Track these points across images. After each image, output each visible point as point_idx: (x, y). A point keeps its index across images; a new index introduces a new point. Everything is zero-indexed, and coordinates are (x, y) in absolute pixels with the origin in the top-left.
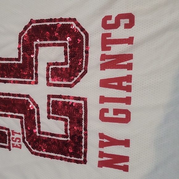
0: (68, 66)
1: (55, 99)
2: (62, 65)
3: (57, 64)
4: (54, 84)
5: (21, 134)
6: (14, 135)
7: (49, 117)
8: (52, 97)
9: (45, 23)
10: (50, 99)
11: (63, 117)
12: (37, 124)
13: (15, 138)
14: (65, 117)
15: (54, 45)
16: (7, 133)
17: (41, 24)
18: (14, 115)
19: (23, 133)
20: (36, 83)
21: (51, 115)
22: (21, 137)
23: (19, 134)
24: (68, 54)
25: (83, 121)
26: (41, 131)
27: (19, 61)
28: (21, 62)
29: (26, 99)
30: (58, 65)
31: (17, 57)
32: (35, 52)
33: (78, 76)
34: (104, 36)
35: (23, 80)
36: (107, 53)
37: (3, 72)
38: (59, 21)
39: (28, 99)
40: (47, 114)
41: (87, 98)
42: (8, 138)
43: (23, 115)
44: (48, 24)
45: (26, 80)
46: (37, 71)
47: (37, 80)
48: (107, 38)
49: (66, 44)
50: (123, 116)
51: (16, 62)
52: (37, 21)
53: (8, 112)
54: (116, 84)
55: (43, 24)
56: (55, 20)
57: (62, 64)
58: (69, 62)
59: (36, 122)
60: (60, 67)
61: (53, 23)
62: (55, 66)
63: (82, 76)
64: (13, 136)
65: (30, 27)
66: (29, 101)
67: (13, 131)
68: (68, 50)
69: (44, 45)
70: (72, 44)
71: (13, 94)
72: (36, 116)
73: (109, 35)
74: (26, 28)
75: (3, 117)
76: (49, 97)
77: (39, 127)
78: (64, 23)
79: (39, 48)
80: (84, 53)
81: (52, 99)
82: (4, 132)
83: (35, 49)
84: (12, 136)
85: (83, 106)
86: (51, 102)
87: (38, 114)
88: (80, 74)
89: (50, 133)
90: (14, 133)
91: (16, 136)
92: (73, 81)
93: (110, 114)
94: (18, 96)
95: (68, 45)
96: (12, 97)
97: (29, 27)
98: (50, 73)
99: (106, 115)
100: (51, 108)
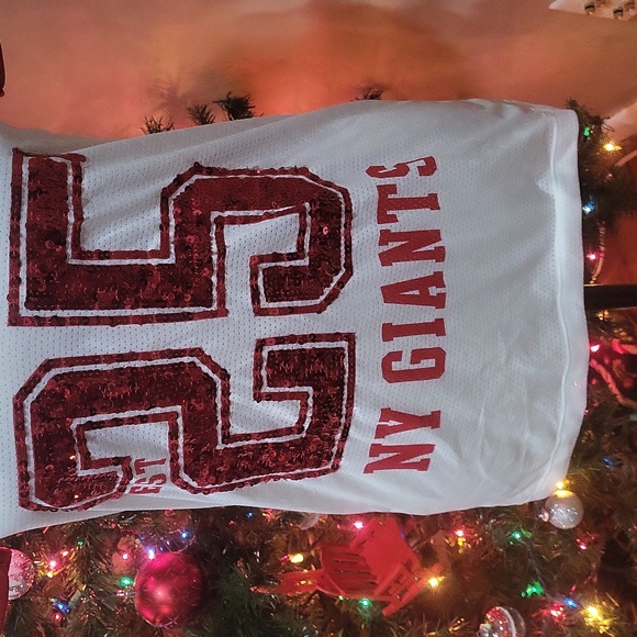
0: (305, 262)
1: (276, 348)
2: (290, 260)
3: (277, 257)
5: (168, 463)
6: (143, 471)
7: (258, 397)
10: (262, 350)
11: (297, 389)
13: (147, 479)
16: (120, 474)
20: (223, 312)
24: (308, 232)
27: (166, 258)
30: (281, 260)
31: (157, 247)
33: (333, 285)
34: (384, 191)
36: (393, 227)
39: (194, 359)
41: (354, 333)
43: (177, 409)
46: (223, 281)
47: (224, 303)
48: (389, 197)
49: (305, 208)
50: (430, 363)
51: (155, 262)
54: (417, 292)
57: (291, 257)
58: (307, 251)
60: (286, 264)
63: (341, 284)
64: (141, 476)
67: (138, 462)
70: (317, 207)
72: (219, 400)
73: (393, 189)
81: (267, 349)
84: (136, 477)
85: (346, 352)
86: (265, 357)
87: (226, 394)
88: (336, 279)
90: (142, 465)
92: (322, 298)
93: (404, 364)
94: (163, 358)
99: (396, 366)
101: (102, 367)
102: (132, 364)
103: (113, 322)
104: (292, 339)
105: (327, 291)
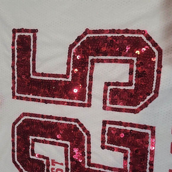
1: (113, 126)
2: (124, 86)
3: (117, 84)
4: (113, 108)
5: (64, 165)
6: (54, 165)
7: (103, 147)
8: (109, 124)
9: (104, 35)
10: (105, 126)
11: (122, 147)
12: (86, 154)
13: (55, 169)
14: (125, 148)
15: (116, 61)
16: (45, 163)
17: (100, 35)
18: (56, 142)
19: (67, 164)
20: (89, 105)
21: (106, 144)
22: (63, 168)
23: (62, 164)
24: (134, 73)
25: (149, 153)
26: (91, 162)
27: (67, 78)
28: (70, 79)
29: (73, 123)
30: (120, 86)
31: (65, 73)
32: (89, 68)
33: (146, 100)
35: (71, 101)
37: (44, 90)
38: (124, 33)
39: (76, 124)
40: (100, 144)
41: (155, 127)
42: (46, 168)
43: (68, 143)
44: (109, 35)
45: (75, 101)
46: (91, 91)
47: (91, 101)
49: (133, 61)
51: (63, 79)
52: (95, 32)
53: (48, 138)
55: (102, 35)
56: (119, 31)
57: (125, 84)
58: (134, 82)
59: (86, 151)
60: (122, 88)
61: (116, 35)
62: (115, 87)
63: (150, 101)
64: (53, 167)
65: (85, 38)
66: (78, 126)
67: (52, 160)
68: (135, 68)
69: (102, 61)
70: (140, 61)
71: (56, 117)
72: (86, 145)
74: (79, 39)
75: (41, 144)
76: (105, 123)
77: (89, 158)
78: (130, 35)
79: (96, 64)
80: (155, 73)
81: (108, 126)
82: (42, 161)
83: (89, 65)
84: (51, 167)
85: (150, 136)
86: (107, 129)
87: (89, 142)
88: (148, 97)
89: (103, 166)
90: (54, 162)
91: (57, 166)
92: (139, 106)
94: (63, 120)
95: (135, 62)
96: (55, 121)
97: (83, 37)
98: (108, 94)
100: (106, 137)
101: (41, 119)
102: (52, 120)
103: (46, 102)
104: (120, 123)
105: (142, 103)
